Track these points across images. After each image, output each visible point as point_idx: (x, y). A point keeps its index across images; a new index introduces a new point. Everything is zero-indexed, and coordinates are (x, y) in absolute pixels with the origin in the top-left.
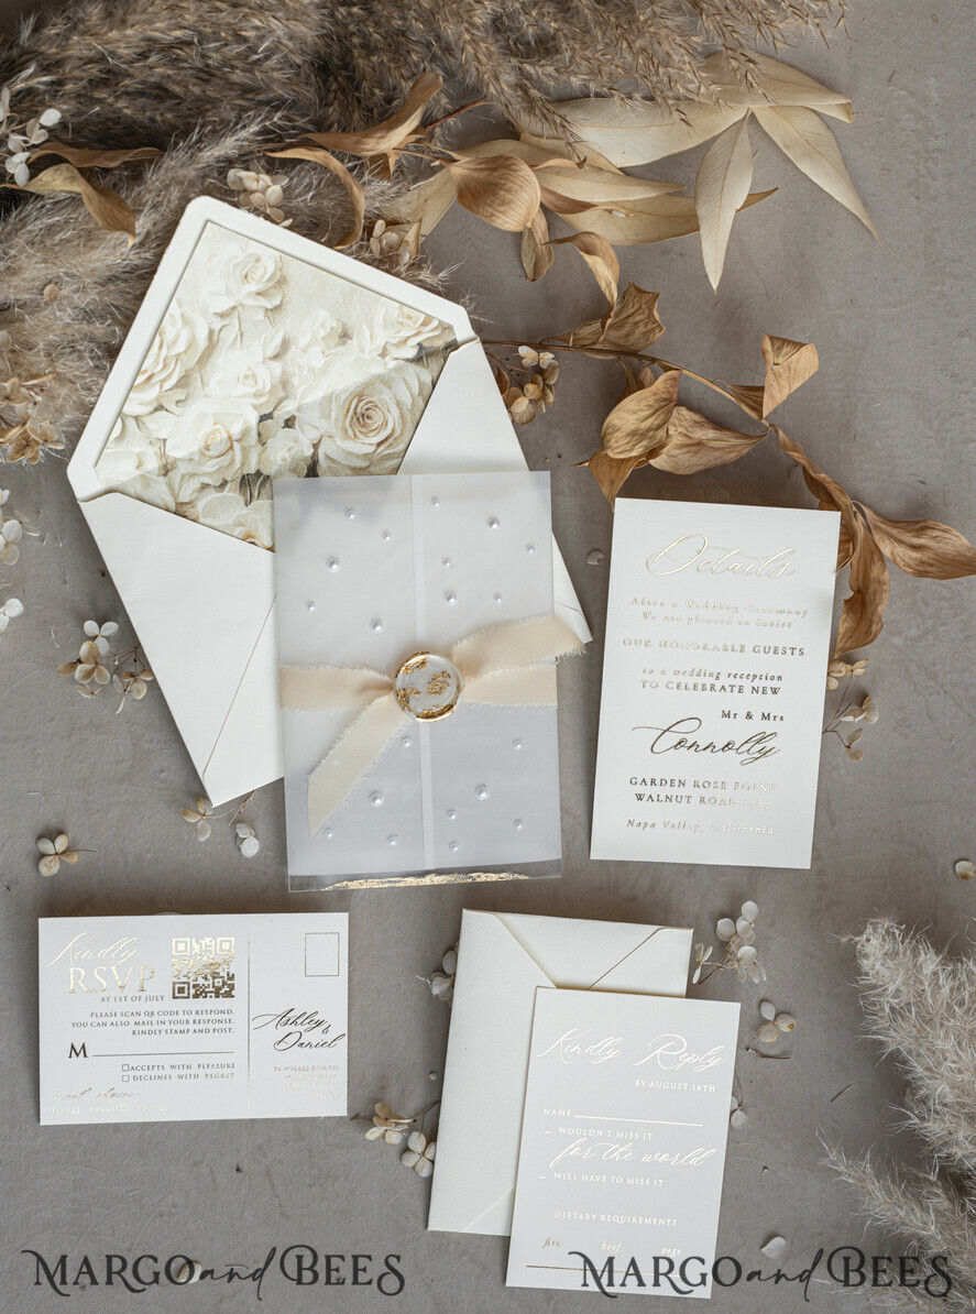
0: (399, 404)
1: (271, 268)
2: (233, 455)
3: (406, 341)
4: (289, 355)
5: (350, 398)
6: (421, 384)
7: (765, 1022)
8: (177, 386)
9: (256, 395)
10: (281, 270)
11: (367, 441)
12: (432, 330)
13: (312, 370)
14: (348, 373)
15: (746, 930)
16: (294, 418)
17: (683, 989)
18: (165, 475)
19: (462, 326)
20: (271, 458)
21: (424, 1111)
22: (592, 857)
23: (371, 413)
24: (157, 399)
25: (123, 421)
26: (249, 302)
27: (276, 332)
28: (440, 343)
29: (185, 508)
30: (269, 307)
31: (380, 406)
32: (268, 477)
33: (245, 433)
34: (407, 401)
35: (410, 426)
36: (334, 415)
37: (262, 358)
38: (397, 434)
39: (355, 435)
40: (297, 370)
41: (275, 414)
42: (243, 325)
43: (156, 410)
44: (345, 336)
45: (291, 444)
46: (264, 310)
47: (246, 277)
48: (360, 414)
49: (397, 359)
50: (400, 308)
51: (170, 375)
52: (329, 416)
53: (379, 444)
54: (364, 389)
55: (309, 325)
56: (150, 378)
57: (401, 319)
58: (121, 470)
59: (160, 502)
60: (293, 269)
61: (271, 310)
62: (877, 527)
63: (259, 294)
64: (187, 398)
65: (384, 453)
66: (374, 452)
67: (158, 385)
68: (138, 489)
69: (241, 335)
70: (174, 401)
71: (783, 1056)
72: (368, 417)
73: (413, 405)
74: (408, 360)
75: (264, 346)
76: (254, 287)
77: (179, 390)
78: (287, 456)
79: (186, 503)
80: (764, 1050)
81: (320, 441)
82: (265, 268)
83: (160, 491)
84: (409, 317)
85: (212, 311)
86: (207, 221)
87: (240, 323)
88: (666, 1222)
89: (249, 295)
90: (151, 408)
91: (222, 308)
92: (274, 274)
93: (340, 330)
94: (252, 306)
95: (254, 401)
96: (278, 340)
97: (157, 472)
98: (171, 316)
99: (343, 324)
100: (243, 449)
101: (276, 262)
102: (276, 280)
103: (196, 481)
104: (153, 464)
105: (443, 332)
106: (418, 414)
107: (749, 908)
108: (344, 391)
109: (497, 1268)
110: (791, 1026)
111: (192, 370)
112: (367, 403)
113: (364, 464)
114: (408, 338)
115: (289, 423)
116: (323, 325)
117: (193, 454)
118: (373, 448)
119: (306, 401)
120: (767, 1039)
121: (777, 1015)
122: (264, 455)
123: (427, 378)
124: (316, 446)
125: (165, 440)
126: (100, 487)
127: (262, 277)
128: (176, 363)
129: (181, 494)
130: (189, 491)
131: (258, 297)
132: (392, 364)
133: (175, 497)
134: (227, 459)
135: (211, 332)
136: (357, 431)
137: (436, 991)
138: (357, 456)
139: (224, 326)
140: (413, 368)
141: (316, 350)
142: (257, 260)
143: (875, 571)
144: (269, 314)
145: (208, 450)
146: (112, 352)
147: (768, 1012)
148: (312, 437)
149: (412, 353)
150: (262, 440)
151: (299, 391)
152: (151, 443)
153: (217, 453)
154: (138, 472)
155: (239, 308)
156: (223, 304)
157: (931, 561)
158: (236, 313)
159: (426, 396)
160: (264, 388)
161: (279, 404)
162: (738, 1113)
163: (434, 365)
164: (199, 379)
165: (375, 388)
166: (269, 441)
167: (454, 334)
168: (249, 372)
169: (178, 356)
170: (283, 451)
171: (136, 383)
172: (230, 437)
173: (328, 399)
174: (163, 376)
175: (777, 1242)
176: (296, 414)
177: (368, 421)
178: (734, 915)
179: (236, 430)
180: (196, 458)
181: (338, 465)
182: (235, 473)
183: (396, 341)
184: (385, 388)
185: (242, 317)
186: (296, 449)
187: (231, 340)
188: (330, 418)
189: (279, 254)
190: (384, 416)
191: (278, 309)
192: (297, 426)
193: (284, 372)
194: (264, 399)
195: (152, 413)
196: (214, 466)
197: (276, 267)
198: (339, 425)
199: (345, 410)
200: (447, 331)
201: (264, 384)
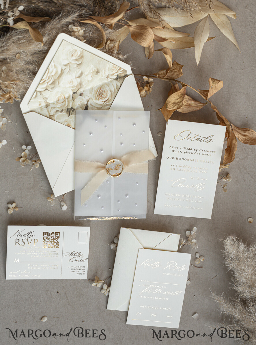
0: (111, 91)
1: (79, 53)
2: (65, 103)
3: (114, 74)
4: (83, 76)
5: (98, 89)
6: (117, 86)
7: (197, 258)
8: (52, 84)
9: (73, 87)
10: (82, 54)
11: (102, 100)
12: (121, 71)
13: (88, 81)
14: (97, 82)
15: (194, 235)
16: (82, 93)
17: (177, 249)
18: (47, 107)
19: (129, 71)
20: (76, 104)
21: (107, 279)
22: (155, 213)
23: (103, 93)
24: (46, 87)
25: (36, 93)
26: (73, 62)
27: (79, 70)
28: (123, 75)
29: (52, 117)
30: (78, 63)
31: (106, 91)
32: (74, 109)
33: (69, 97)
35: (113, 97)
36: (93, 93)
37: (75, 77)
38: (110, 99)
39: (98, 99)
40: (84, 81)
41: (77, 92)
42: (71, 68)
43: (46, 90)
44: (98, 72)
45: (81, 100)
46: (76, 64)
47: (72, 55)
48: (100, 93)
49: (111, 79)
50: (113, 65)
51: (50, 81)
53: (105, 102)
54: (102, 86)
55: (88, 69)
56: (44, 81)
57: (113, 68)
58: (35, 105)
59: (45, 115)
60: (85, 54)
61: (79, 64)
62: (235, 130)
63: (76, 60)
64: (54, 87)
65: (106, 104)
66: (103, 104)
67: (47, 83)
68: (39, 111)
69: (70, 71)
70: (51, 88)
71: (201, 267)
72: (102, 94)
73: (115, 91)
74: (114, 79)
75: (76, 74)
76: (74, 58)
78: (80, 104)
79: (52, 115)
80: (196, 265)
81: (89, 100)
82: (78, 53)
83: (45, 112)
84: (115, 68)
85: (62, 64)
86: (63, 40)
88: (168, 309)
89: (73, 60)
90: (44, 89)
91: (65, 63)
92: (80, 55)
93: (97, 70)
95: (72, 89)
96: (80, 72)
97: (44, 106)
98: (52, 65)
100: (68, 101)
101: (81, 51)
102: (80, 56)
103: (55, 109)
104: (43, 104)
105: (124, 72)
106: (116, 94)
107: (195, 229)
108: (96, 86)
109: (124, 320)
110: (203, 260)
111: (56, 80)
112: (102, 90)
113: (100, 107)
115: (81, 95)
116: (92, 69)
117: (54, 102)
118: (103, 102)
119: (86, 89)
120: (197, 263)
121: (200, 256)
122: (74, 103)
123: (119, 84)
124: (88, 101)
125: (47, 98)
126: (28, 110)
127: (77, 55)
128: (52, 78)
129: (51, 113)
130: (53, 112)
131: (75, 61)
132: (110, 80)
133: (49, 113)
134: (64, 103)
135: (62, 70)
137: (112, 247)
138: (99, 104)
139: (65, 68)
140: (115, 81)
141: (90, 75)
142: (76, 51)
143: (234, 142)
144: (78, 65)
145: (59, 101)
146: (35, 74)
147: (198, 256)
148: (87, 99)
149: (115, 77)
150: (73, 99)
151: (84, 86)
152: (43, 99)
153: (61, 102)
154: (39, 106)
155: (70, 64)
157: (248, 140)
158: (69, 65)
159: (118, 89)
161: (78, 89)
162: (188, 281)
163: (121, 81)
164: (58, 82)
165: (105, 86)
166: (75, 99)
167: (127, 73)
168: (71, 81)
169: (52, 76)
170: (79, 102)
171: (41, 83)
172: (65, 98)
173: (92, 88)
174: (48, 81)
175: (196, 315)
176: (83, 92)
177: (102, 95)
178: (190, 230)
179: (66, 96)
180: (55, 103)
181: (94, 107)
182: (66, 108)
183: (111, 74)
184: (107, 86)
185: (71, 66)
186: (82, 102)
187: (67, 72)
188: (92, 94)
189: (82, 49)
190: (107, 94)
191: (80, 64)
192: (83, 96)
193: (81, 81)
194: (75, 88)
195: (44, 91)
196: (60, 105)
197: (81, 53)
198: (94, 96)
199: (96, 92)
200: (125, 72)
201: (75, 84)
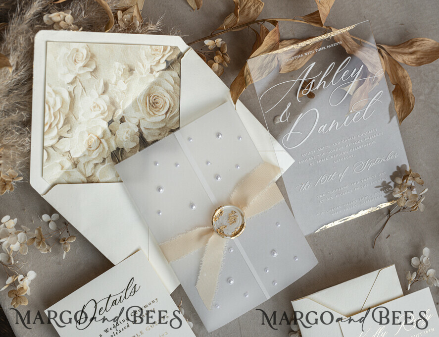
0: (168, 92)
1: (85, 52)
2: (103, 145)
3: (159, 62)
4: (110, 89)
5: (145, 98)
6: (174, 78)
8: (64, 124)
9: (102, 114)
10: (90, 51)
11: (160, 114)
12: (169, 52)
13: (123, 92)
14: (138, 88)
15: (427, 261)
16: (123, 117)
18: (76, 167)
19: (182, 46)
20: (121, 140)
23: (157, 100)
24: (58, 134)
25: (48, 152)
26: (81, 72)
27: (99, 81)
28: (175, 57)
29: (91, 178)
30: (92, 70)
31: (160, 96)
32: (123, 149)
33: (104, 133)
34: (171, 88)
35: (177, 99)
36: (141, 108)
37: (98, 95)
38: (172, 105)
39: (154, 114)
40: (116, 95)
41: (114, 119)
42: (83, 84)
43: (59, 139)
44: (131, 70)
45: (127, 129)
46: (90, 73)
48: (151, 101)
49: (158, 71)
50: (151, 48)
51: (59, 121)
52: (139, 110)
53: (166, 113)
54: (149, 91)
55: (113, 72)
56: (50, 126)
57: (153, 53)
58: (55, 173)
59: (80, 181)
60: (95, 49)
61: (93, 72)
63: (84, 66)
64: (71, 128)
65: (169, 116)
66: (166, 117)
67: (56, 127)
68: (66, 179)
69: (84, 89)
70: (66, 132)
72: (156, 103)
73: (174, 89)
74: (164, 70)
75: (97, 90)
76: (81, 64)
77: (67, 125)
78: (127, 136)
79: (91, 176)
81: (139, 122)
82: (82, 53)
83: (77, 175)
84: (157, 50)
85: (66, 83)
86: (47, 42)
87: (81, 84)
89: (80, 68)
90: (57, 139)
91: (70, 81)
92: (87, 55)
93: (128, 68)
94: (83, 73)
95: (102, 117)
96: (102, 84)
97: (71, 167)
98: (48, 93)
99: (128, 65)
100: (107, 141)
101: (86, 48)
102: (90, 57)
103: (91, 164)
104: (68, 164)
105: (174, 51)
106: (178, 92)
107: (426, 251)
108: (141, 95)
111: (68, 114)
112: (153, 97)
113: (163, 125)
114: (160, 59)
115: (122, 120)
116: (119, 69)
117: (84, 152)
118: (165, 116)
119: (125, 108)
122: (117, 139)
123: (175, 74)
124: (138, 126)
125: (69, 151)
126: (48, 185)
127: (83, 58)
128: (60, 114)
129: (87, 173)
130: (90, 170)
131: (85, 68)
132: (157, 75)
133: (84, 175)
134: (101, 148)
135: (70, 93)
136: (154, 111)
138: (159, 122)
139: (75, 88)
140: (167, 73)
141: (121, 81)
142: (77, 51)
144: (93, 74)
145: (91, 148)
146: (28, 123)
148: (135, 123)
149: (164, 66)
150: (113, 133)
151: (121, 104)
152: (63, 155)
153: (96, 147)
154: (63, 171)
155: (78, 77)
156: (70, 78)
158: (77, 79)
159: (178, 83)
160: (104, 109)
161: (114, 114)
163: (176, 67)
164: (73, 117)
165: (154, 89)
166: (116, 132)
167: (179, 50)
168: (95, 105)
169: (59, 110)
170: (125, 136)
171: (45, 131)
172: (98, 138)
173: (135, 102)
174: (56, 122)
176: (124, 115)
177: (156, 105)
179: (99, 133)
180: (87, 153)
181: (153, 131)
182: (107, 153)
183: (155, 64)
184: (158, 87)
185: (81, 80)
186: (130, 131)
187: (80, 93)
188: (140, 111)
189: (85, 44)
190: (163, 99)
191: (95, 70)
192: (126, 120)
193: (110, 98)
194: (106, 114)
195: (58, 141)
196: (97, 154)
197: (87, 51)
198: (145, 112)
199: (145, 104)
200: (176, 50)
201: (104, 107)
